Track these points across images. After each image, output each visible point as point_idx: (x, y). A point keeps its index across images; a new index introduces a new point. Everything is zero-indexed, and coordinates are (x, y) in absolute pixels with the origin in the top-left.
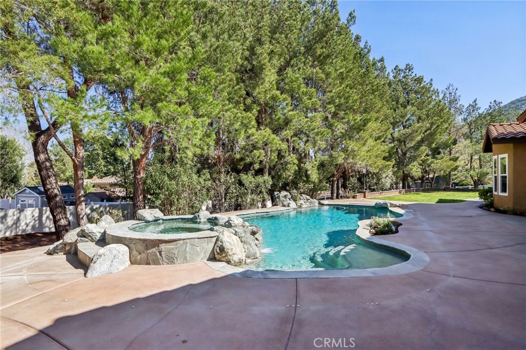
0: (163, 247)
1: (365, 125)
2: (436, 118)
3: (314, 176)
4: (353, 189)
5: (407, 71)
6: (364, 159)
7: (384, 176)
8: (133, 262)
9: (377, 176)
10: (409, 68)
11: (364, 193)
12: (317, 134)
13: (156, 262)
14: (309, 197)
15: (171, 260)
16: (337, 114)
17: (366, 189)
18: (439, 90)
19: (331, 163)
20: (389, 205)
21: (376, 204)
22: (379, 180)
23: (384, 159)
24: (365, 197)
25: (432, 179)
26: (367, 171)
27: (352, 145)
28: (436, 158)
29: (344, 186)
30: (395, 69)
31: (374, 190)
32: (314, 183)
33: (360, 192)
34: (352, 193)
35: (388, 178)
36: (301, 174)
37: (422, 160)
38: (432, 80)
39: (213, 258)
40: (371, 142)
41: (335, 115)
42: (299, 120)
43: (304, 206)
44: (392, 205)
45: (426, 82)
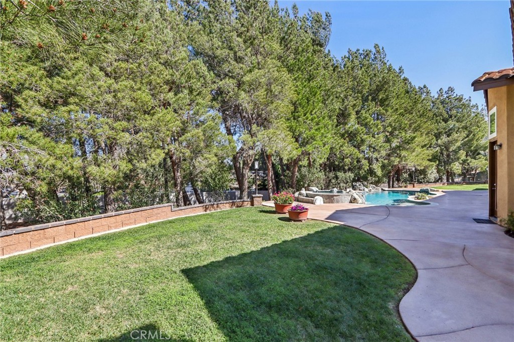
0: (335, 197)
1: (413, 140)
2: (474, 128)
3: (379, 173)
4: (405, 181)
5: (450, 92)
6: (413, 161)
7: (430, 172)
8: (324, 203)
9: (423, 172)
10: (451, 89)
11: (414, 184)
12: (380, 147)
13: (332, 203)
14: (374, 186)
15: (338, 202)
16: (393, 132)
17: (415, 182)
18: (478, 104)
19: (389, 164)
20: (429, 190)
21: (421, 190)
22: (425, 175)
23: (429, 160)
24: (414, 187)
25: (474, 174)
26: (415, 169)
27: (403, 153)
28: (475, 159)
29: (398, 180)
30: (440, 91)
31: (421, 183)
32: (378, 177)
33: (410, 184)
34: (404, 184)
35: (433, 174)
36: (371, 172)
37: (462, 160)
38: (470, 97)
39: (351, 202)
40: (418, 150)
41: (391, 133)
42: (369, 140)
43: (373, 191)
44: (431, 190)
45: (466, 99)
